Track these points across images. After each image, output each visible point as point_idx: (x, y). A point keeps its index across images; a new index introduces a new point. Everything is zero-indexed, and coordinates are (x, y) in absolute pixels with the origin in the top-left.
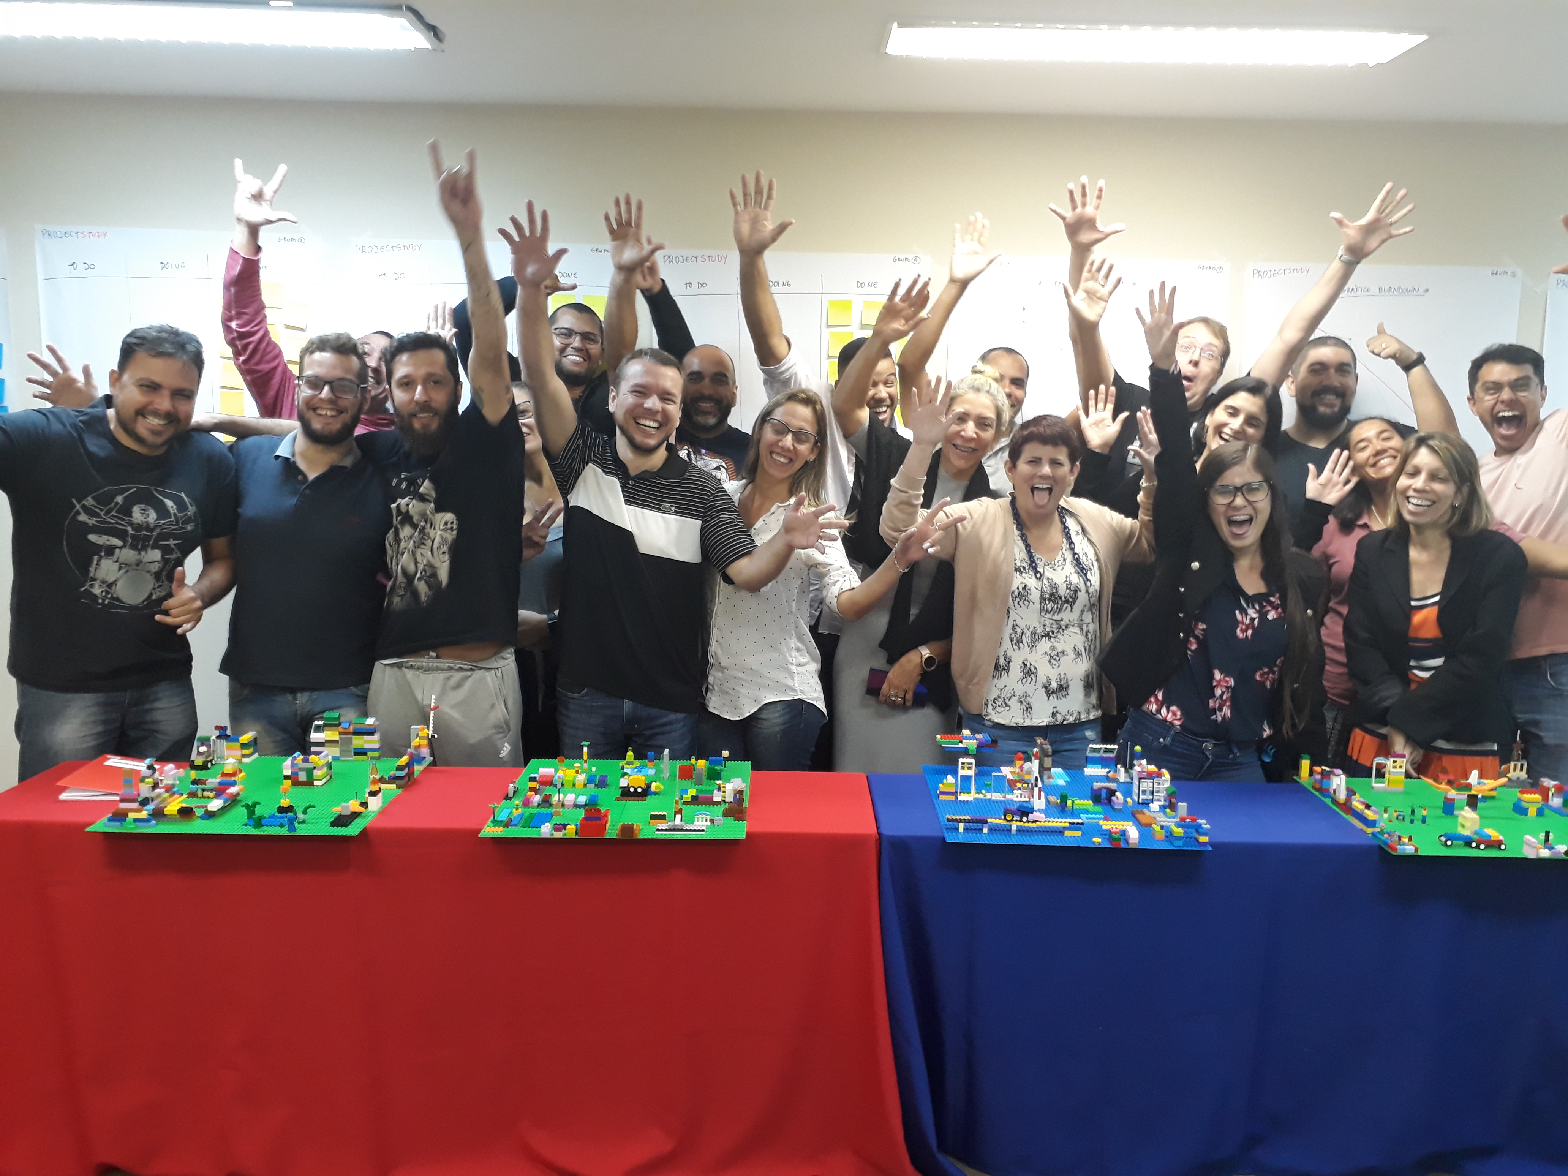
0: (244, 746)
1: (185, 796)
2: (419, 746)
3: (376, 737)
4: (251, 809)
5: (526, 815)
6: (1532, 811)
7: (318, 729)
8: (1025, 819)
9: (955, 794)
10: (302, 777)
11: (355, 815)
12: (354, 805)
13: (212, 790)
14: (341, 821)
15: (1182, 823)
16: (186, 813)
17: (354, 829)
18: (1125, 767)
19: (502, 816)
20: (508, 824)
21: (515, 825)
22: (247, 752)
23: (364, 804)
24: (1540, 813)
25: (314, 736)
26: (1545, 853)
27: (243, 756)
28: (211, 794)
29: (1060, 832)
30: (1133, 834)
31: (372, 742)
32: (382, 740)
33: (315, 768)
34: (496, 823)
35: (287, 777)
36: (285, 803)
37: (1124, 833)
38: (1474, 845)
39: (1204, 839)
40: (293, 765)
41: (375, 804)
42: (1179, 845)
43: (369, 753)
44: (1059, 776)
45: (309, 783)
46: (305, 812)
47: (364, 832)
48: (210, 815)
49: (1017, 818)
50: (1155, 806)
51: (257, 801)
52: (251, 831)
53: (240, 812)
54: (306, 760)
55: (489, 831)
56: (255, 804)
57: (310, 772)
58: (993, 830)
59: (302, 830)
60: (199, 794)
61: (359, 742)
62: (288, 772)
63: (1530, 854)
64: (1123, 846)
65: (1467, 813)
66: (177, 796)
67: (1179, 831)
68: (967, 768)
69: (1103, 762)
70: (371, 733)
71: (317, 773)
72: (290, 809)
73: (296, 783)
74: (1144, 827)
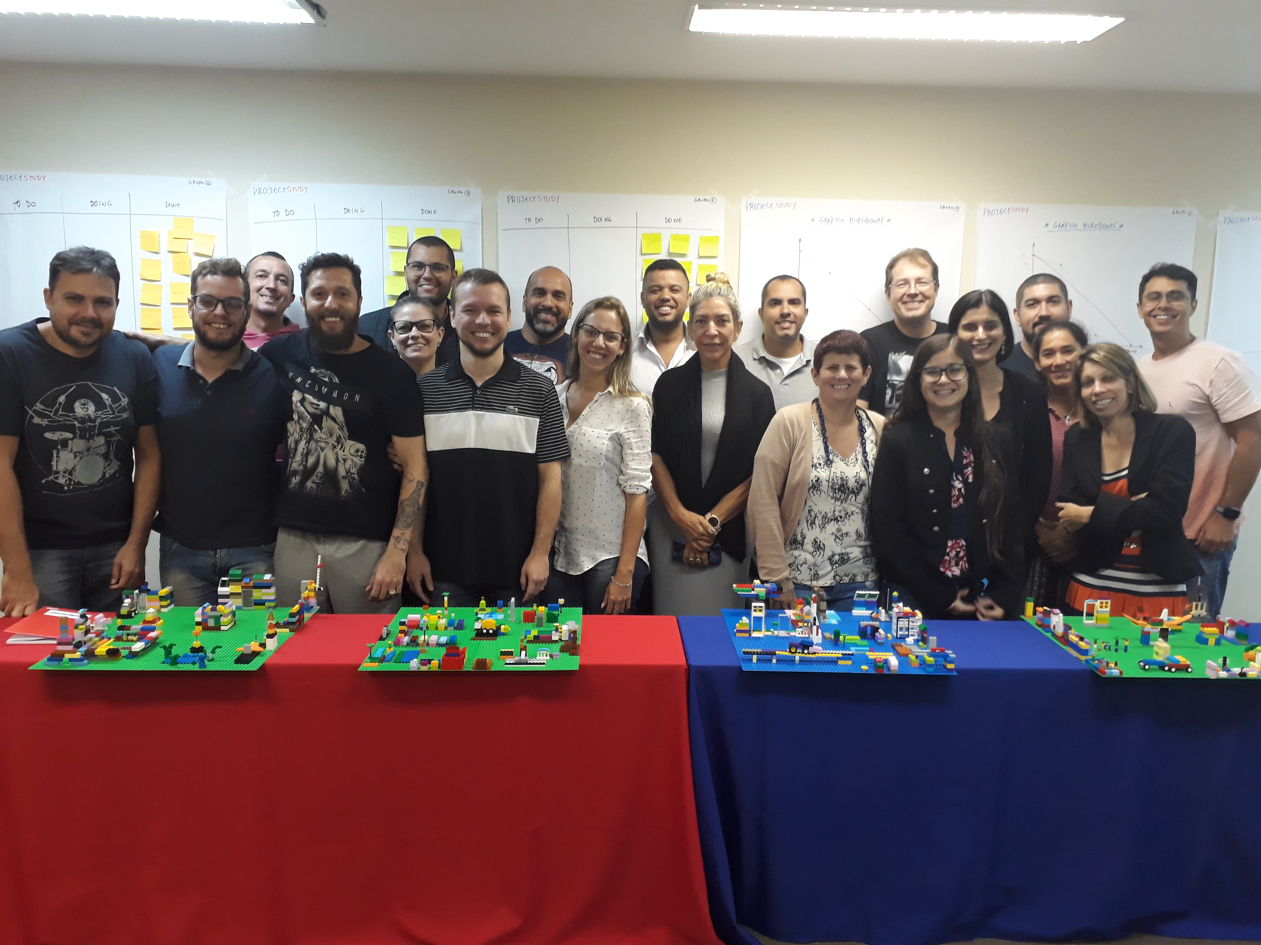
0: (162, 598)
1: (112, 640)
2: (308, 597)
3: (273, 590)
4: (168, 650)
5: (397, 652)
6: (1212, 641)
7: (224, 584)
8: (806, 651)
9: (749, 631)
10: (211, 623)
11: (255, 654)
12: (254, 646)
13: (135, 635)
14: (244, 658)
15: (933, 654)
16: (113, 654)
17: (254, 665)
18: (885, 609)
19: (378, 653)
20: (382, 660)
21: (388, 661)
22: (164, 603)
23: (263, 645)
24: (1218, 642)
25: (221, 590)
26: (1223, 674)
27: (162, 607)
28: (135, 638)
29: (834, 661)
30: (894, 662)
31: (269, 594)
32: (278, 592)
33: (221, 615)
34: (373, 659)
35: (198, 624)
36: (196, 644)
37: (886, 662)
38: (1167, 668)
39: (950, 666)
40: (203, 613)
41: (272, 645)
42: (931, 671)
43: (266, 603)
44: (833, 617)
45: (217, 628)
46: (213, 652)
47: (263, 667)
48: (133, 655)
49: (799, 650)
50: (910, 640)
51: (173, 643)
52: (168, 668)
53: (159, 652)
54: (214, 609)
55: (367, 666)
56: (171, 646)
57: (217, 619)
58: (780, 660)
59: (211, 667)
60: (125, 638)
61: (257, 594)
62: (199, 619)
63: (1211, 675)
64: (886, 672)
65: (1161, 643)
66: (105, 640)
67: (931, 660)
68: (758, 610)
69: (867, 605)
70: (268, 587)
71: (223, 620)
72: (201, 649)
73: (206, 628)
74: (903, 656)
